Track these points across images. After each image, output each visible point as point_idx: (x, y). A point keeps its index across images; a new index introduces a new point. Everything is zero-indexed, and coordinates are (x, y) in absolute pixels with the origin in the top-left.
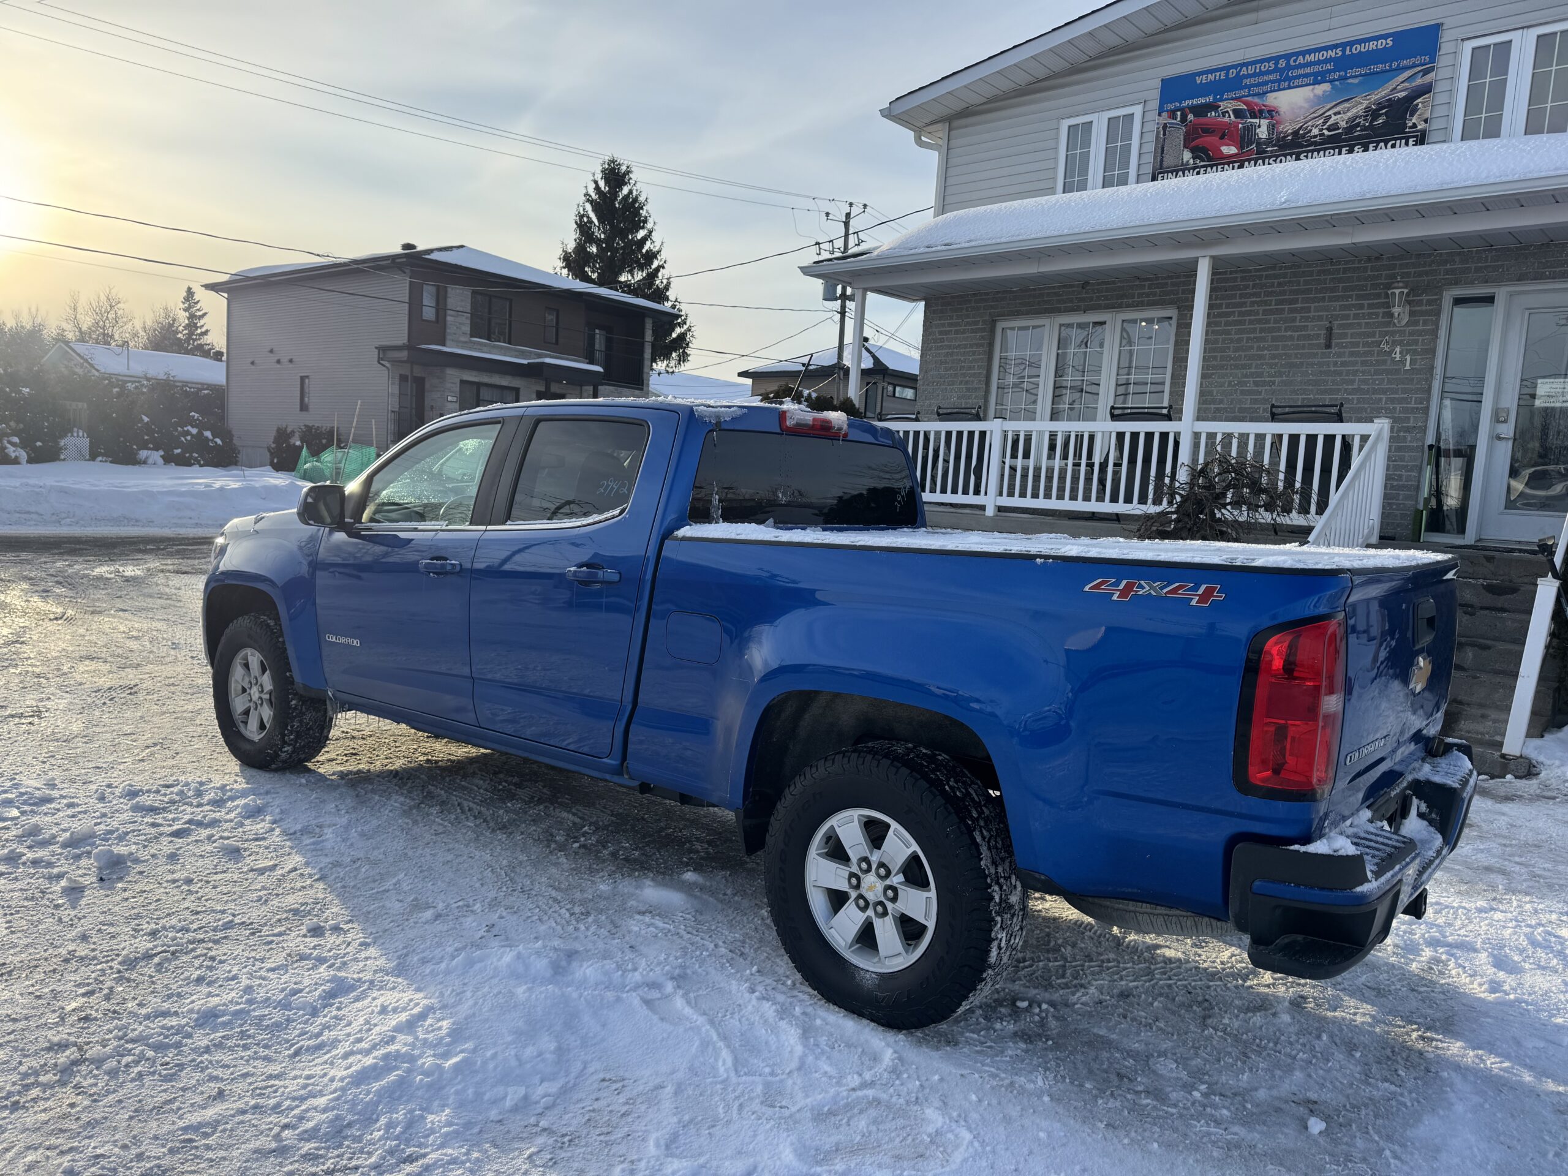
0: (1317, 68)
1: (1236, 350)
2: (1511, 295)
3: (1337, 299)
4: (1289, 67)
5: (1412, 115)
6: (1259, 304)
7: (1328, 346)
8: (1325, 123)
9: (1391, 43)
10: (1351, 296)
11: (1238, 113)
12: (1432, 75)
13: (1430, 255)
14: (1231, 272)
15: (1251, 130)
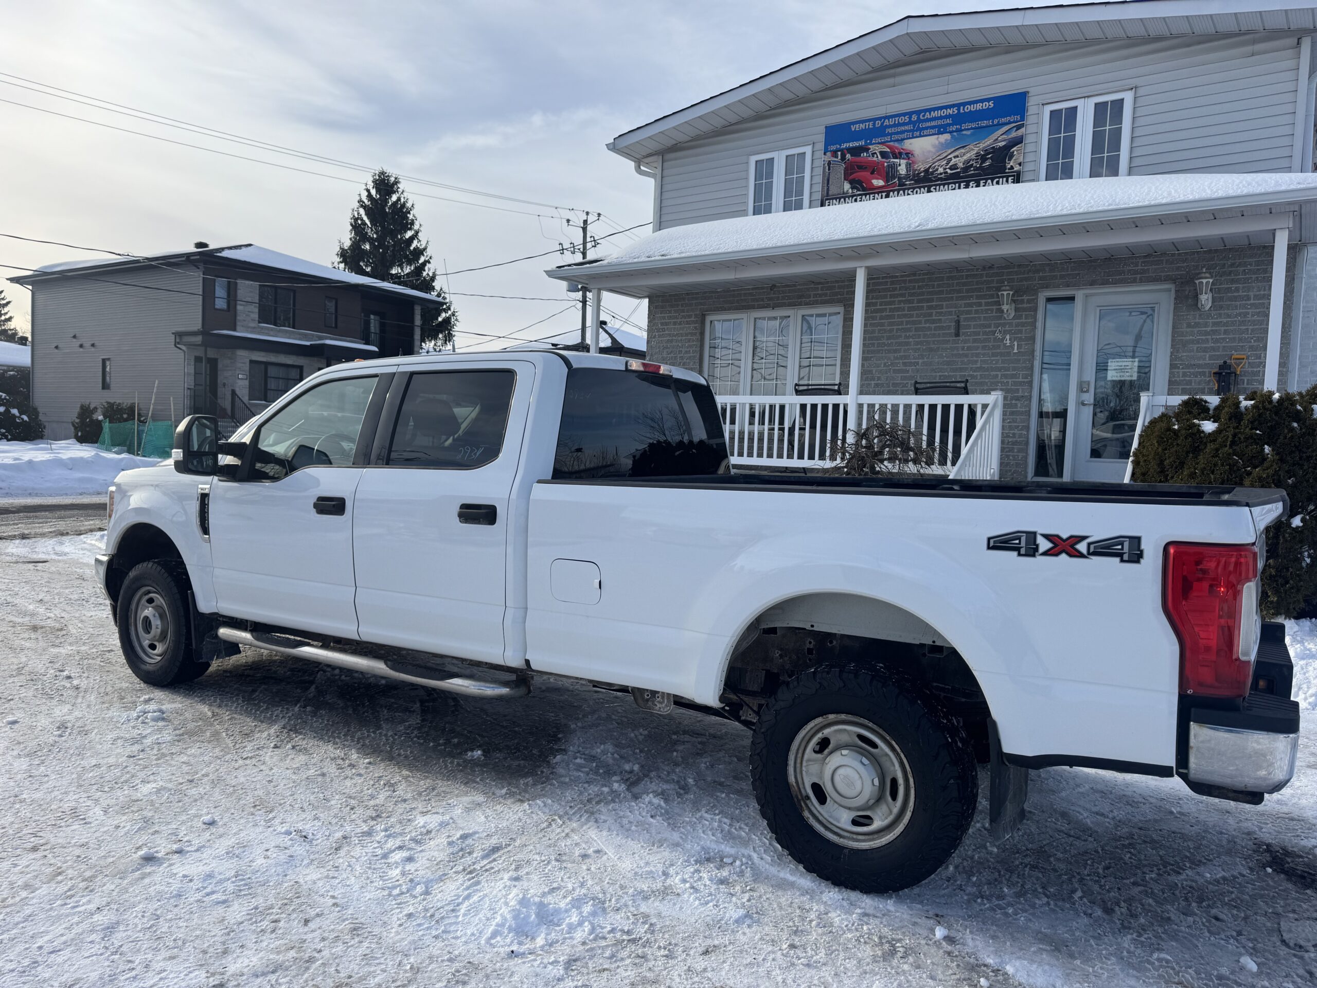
0: (939, 122)
1: (889, 338)
2: (1087, 296)
3: (963, 298)
4: (919, 121)
5: (1010, 160)
6: (905, 302)
7: (957, 335)
8: (947, 164)
9: (992, 105)
10: (972, 296)
11: (884, 155)
12: (1023, 130)
13: (1027, 266)
14: (883, 278)
15: (893, 167)
